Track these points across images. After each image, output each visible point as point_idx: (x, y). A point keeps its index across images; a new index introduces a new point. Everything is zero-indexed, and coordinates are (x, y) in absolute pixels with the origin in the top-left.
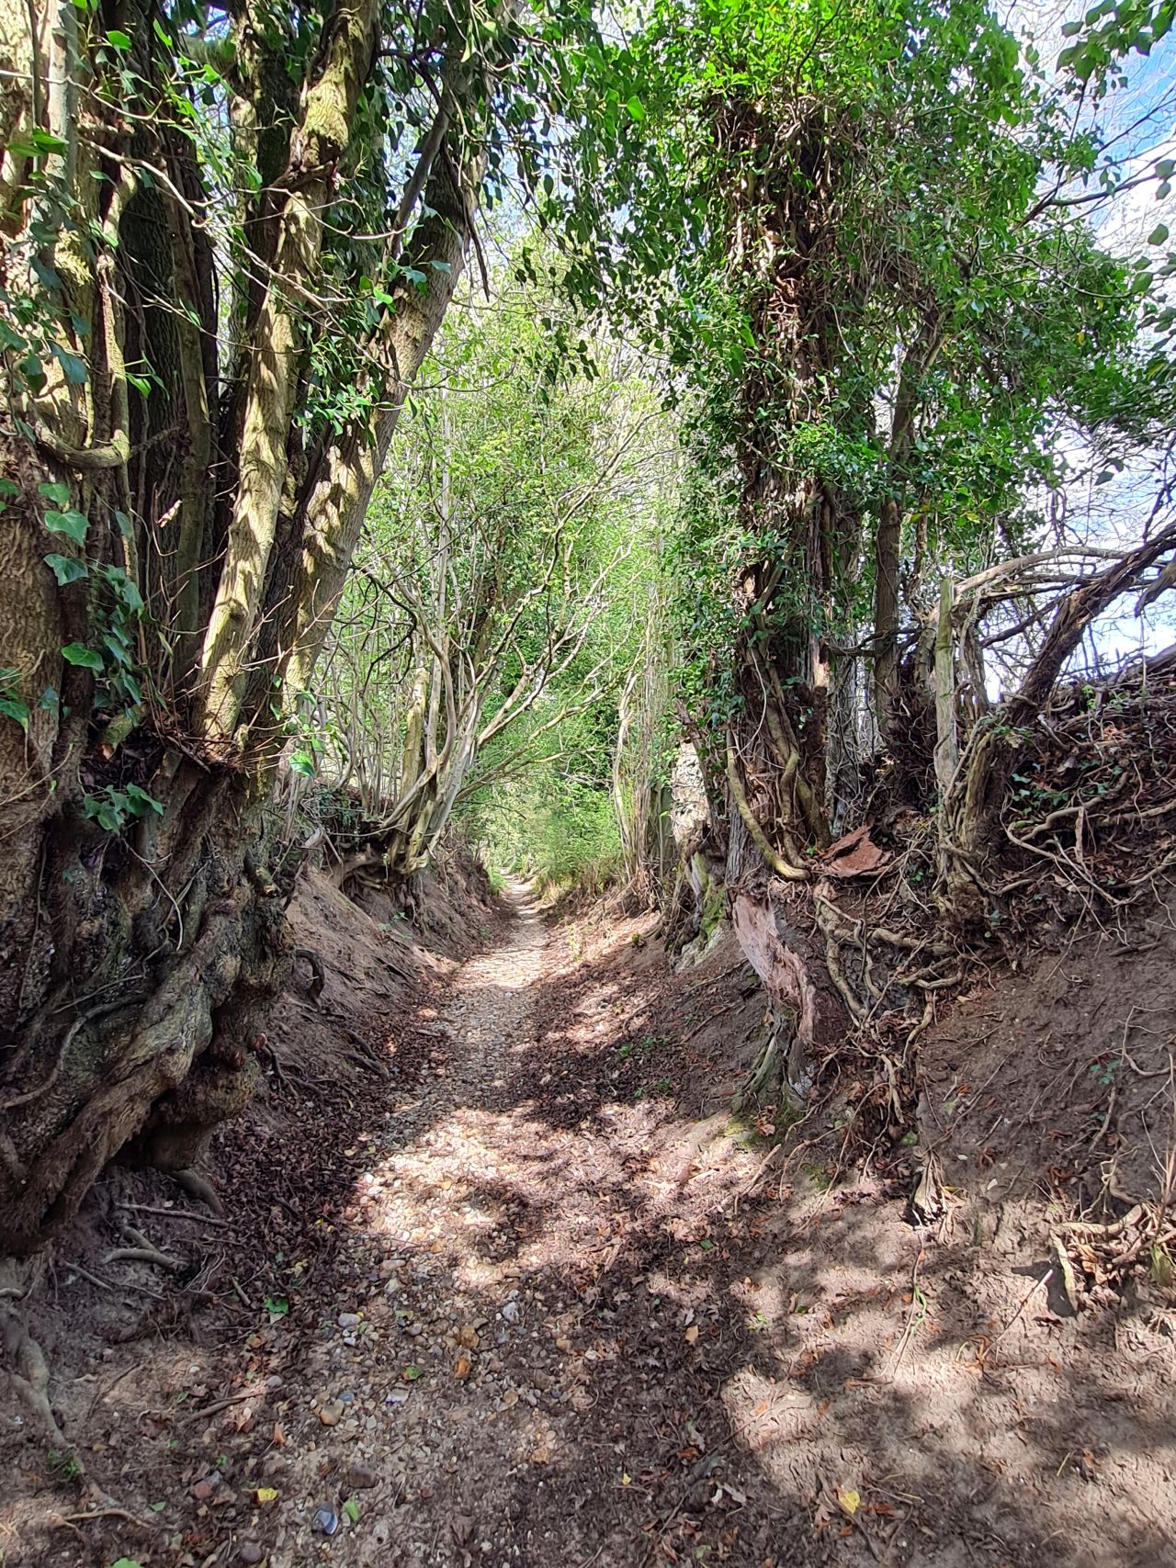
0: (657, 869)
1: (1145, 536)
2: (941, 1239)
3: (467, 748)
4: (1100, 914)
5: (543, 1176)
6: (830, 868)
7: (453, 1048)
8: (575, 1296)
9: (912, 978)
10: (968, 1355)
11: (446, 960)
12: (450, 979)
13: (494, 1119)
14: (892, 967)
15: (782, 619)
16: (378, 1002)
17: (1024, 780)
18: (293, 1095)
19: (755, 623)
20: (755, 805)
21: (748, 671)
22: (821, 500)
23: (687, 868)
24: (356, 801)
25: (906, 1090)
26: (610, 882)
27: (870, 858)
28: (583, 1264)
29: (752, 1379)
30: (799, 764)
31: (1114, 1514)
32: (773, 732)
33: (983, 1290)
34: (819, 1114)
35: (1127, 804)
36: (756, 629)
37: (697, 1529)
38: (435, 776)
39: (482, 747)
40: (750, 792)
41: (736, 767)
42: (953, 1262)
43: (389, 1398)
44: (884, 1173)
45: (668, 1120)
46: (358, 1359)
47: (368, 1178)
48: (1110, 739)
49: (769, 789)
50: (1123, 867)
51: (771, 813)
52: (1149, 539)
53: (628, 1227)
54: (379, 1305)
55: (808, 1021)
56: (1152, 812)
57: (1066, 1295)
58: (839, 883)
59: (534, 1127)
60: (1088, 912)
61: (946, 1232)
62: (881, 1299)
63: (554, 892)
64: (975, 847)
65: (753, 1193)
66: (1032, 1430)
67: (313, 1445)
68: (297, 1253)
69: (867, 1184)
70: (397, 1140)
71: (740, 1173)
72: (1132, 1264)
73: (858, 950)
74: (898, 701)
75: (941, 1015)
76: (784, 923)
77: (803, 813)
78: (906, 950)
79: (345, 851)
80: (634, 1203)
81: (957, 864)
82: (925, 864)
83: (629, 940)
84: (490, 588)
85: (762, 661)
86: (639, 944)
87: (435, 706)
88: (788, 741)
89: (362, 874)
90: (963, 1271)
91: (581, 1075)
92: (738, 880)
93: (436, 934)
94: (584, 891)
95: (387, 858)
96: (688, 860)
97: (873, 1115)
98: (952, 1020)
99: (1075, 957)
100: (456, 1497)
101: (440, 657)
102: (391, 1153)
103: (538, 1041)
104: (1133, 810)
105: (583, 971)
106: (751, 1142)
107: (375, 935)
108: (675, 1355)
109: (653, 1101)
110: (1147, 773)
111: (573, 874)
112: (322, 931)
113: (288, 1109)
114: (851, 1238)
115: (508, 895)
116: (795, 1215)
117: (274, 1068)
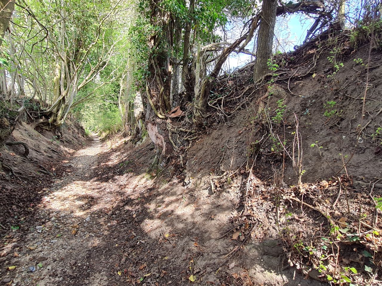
0: (131, 125)
1: (241, 36)
2: (189, 187)
3: (75, 90)
4: (225, 120)
5: (98, 192)
6: (170, 116)
7: (73, 168)
8: (106, 214)
9: (187, 138)
10: (192, 206)
11: (71, 150)
12: (73, 154)
13: (85, 182)
14: (183, 137)
15: (161, 51)
16: (48, 158)
17: (213, 92)
18: (19, 180)
19: (154, 52)
20: (153, 100)
21: (152, 65)
22: (171, 20)
23: (137, 123)
24: (38, 103)
25: (184, 161)
26: (119, 130)
27: (180, 113)
28: (108, 208)
29: (147, 220)
30: (164, 90)
31: (216, 224)
32: (158, 82)
33: (196, 194)
34: (166, 170)
35: (232, 96)
36: (154, 53)
37: (133, 250)
38: (64, 97)
39: (79, 90)
40: (152, 97)
41: (148, 91)
42: (191, 191)
43: (52, 241)
44: (178, 178)
45: (131, 177)
46: (42, 235)
47: (46, 197)
48: (231, 83)
49: (156, 96)
50: (230, 110)
51: (157, 102)
52: (242, 36)
53: (120, 199)
54: (49, 224)
55: (164, 150)
56: (237, 98)
57: (212, 191)
58: (173, 119)
59: (96, 183)
60: (223, 120)
61: (190, 186)
62: (177, 200)
63: (104, 134)
64: (202, 107)
65: (150, 188)
66: (203, 215)
67: (27, 255)
68: (22, 215)
69: (175, 181)
70: (55, 189)
71: (147, 185)
72: (224, 182)
73: (176, 133)
74: (187, 75)
75: (193, 145)
76: (159, 129)
77: (165, 103)
78: (186, 132)
79: (36, 118)
80: (121, 194)
81: (198, 111)
82: (191, 113)
83: (124, 142)
84: (79, 43)
85: (155, 63)
86: (126, 143)
87: (63, 76)
88: (161, 84)
89: (42, 125)
90: (193, 192)
91: (109, 171)
92: (148, 119)
93: (69, 143)
94: (112, 133)
95: (50, 120)
96: (138, 120)
97: (177, 167)
98: (195, 146)
99: (220, 129)
100: (71, 257)
101: (63, 61)
102: (53, 192)
103: (98, 165)
104: (233, 97)
105: (111, 150)
106: (151, 178)
107: (47, 142)
108: (130, 220)
109: (127, 174)
110: (236, 90)
111: (109, 130)
112: (28, 139)
113: (18, 183)
114: (171, 191)
115: (91, 136)
116: (159, 190)
117: (12, 173)
